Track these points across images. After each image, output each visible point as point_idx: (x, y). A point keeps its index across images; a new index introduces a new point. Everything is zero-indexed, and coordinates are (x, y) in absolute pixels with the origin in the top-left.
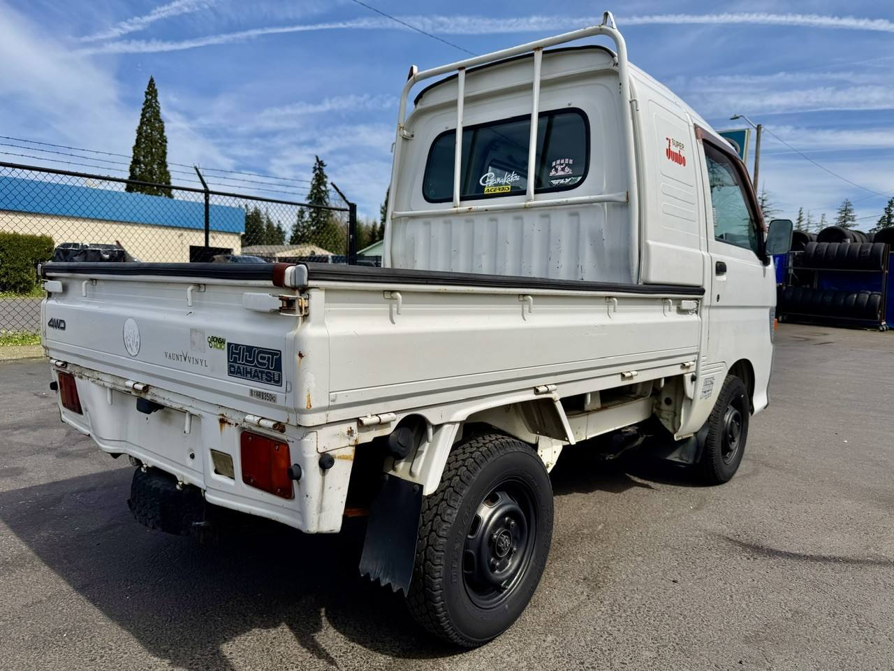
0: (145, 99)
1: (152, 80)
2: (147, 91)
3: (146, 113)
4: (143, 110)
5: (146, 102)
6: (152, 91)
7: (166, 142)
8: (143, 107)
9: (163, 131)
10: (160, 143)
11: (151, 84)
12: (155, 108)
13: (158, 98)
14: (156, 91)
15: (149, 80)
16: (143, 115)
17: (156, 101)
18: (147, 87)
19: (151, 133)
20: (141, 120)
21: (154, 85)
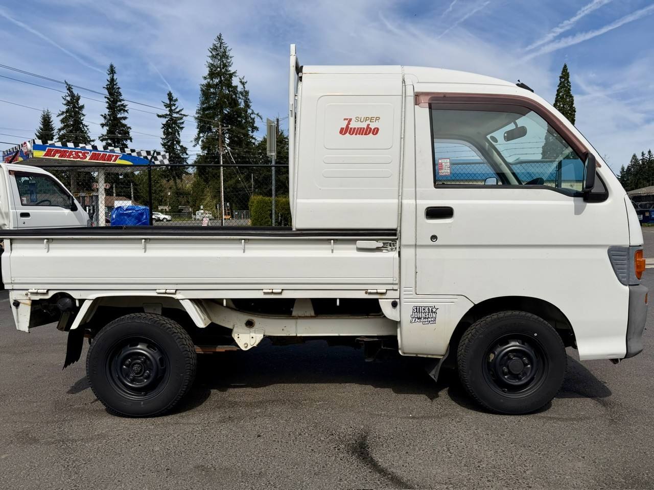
0: (559, 82)
1: (565, 66)
2: (561, 75)
3: (560, 93)
4: (558, 91)
5: (560, 84)
6: (565, 75)
7: (575, 112)
8: (558, 88)
9: (573, 104)
10: (570, 114)
11: (565, 69)
12: (567, 87)
13: (569, 79)
14: (568, 73)
15: (563, 66)
16: (557, 95)
17: (568, 82)
18: (561, 72)
19: (563, 107)
20: (556, 98)
21: (567, 70)
